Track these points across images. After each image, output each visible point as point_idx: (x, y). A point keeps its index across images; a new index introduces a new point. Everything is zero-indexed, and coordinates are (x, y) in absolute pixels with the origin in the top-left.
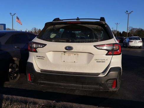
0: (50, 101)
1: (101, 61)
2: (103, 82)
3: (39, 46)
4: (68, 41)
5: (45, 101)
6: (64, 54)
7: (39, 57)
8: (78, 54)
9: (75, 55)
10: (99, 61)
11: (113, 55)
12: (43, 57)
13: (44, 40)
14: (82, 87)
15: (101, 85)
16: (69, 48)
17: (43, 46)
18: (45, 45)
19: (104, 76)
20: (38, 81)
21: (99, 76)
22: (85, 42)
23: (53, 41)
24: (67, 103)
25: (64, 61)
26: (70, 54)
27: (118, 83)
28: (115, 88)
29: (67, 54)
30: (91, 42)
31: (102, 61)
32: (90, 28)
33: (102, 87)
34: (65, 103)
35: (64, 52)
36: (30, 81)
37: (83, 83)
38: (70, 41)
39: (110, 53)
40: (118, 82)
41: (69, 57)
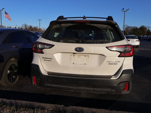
0: (59, 106)
1: (113, 63)
2: (115, 85)
3: (46, 46)
4: (78, 42)
5: (52, 105)
6: (74, 56)
7: (45, 58)
8: (89, 56)
9: (85, 56)
10: (111, 63)
11: (125, 57)
12: (50, 59)
13: (50, 40)
14: (94, 91)
15: (113, 88)
16: (80, 50)
17: (51, 46)
18: (53, 46)
19: (116, 78)
20: (45, 85)
21: (111, 79)
22: (97, 43)
23: (61, 41)
24: (77, 107)
25: (74, 63)
26: (80, 55)
27: (130, 86)
28: (127, 90)
29: (76, 56)
30: (102, 43)
31: (115, 63)
32: (100, 28)
33: (114, 90)
34: (74, 107)
35: (74, 53)
36: (36, 84)
37: (94, 86)
38: (81, 41)
39: (123, 54)
40: (130, 84)
41: (79, 59)
